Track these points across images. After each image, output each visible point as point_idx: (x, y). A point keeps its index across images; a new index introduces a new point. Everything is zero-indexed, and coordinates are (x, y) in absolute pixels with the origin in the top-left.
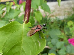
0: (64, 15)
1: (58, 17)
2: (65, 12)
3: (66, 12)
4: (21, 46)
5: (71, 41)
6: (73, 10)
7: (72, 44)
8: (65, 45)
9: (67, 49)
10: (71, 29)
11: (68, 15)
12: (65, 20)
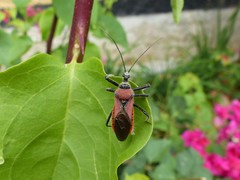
0: (167, 59)
1: (148, 65)
2: (170, 48)
3: (174, 50)
4: (61, 137)
5: (190, 140)
6: (193, 43)
7: (195, 147)
8: (174, 152)
9: (179, 164)
10: (189, 99)
11: (179, 59)
12: (169, 76)
